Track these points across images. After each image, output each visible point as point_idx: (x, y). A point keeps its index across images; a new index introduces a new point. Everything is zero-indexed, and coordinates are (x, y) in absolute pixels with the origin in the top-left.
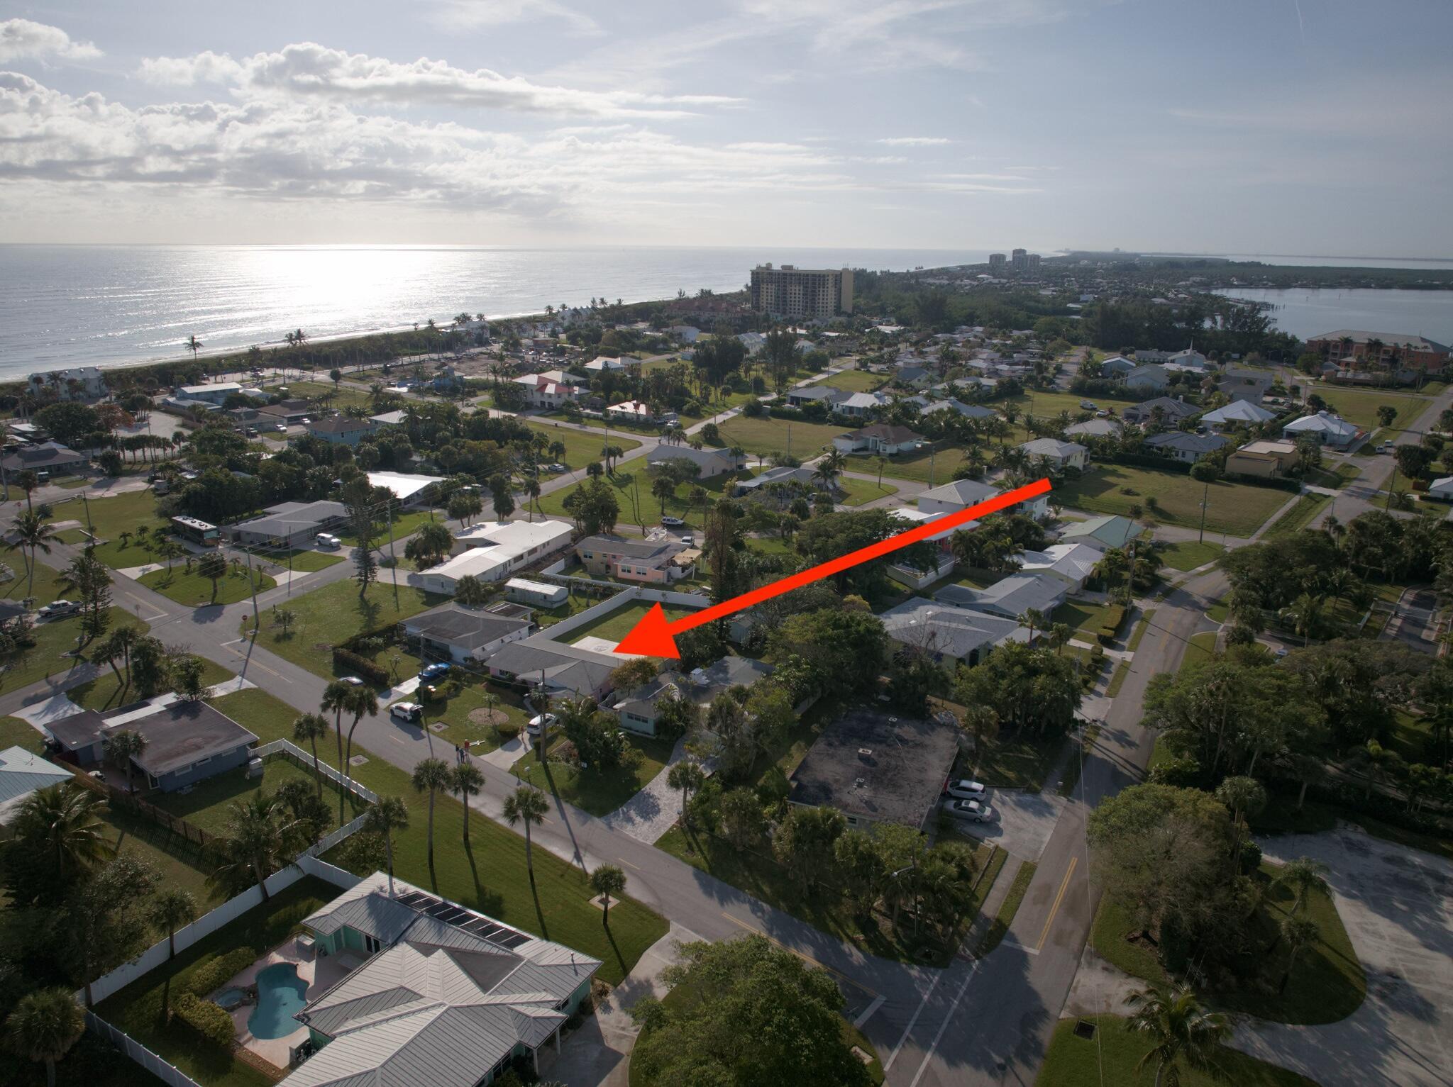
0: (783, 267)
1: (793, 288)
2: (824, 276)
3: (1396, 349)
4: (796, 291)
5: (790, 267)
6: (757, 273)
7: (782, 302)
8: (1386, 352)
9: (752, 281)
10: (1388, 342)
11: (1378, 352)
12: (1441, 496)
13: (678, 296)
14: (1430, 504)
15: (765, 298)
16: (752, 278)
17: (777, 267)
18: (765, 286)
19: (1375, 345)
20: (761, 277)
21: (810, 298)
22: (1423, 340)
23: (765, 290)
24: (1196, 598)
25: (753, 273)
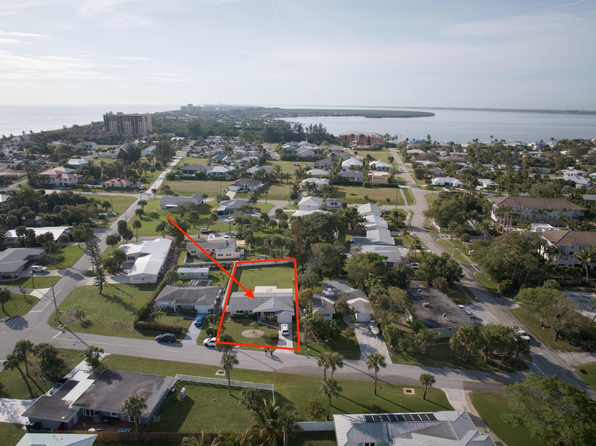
0: (117, 113)
1: (126, 122)
2: (141, 117)
3: (369, 137)
4: (127, 124)
5: (121, 113)
6: (107, 116)
7: (121, 128)
8: (366, 138)
9: (104, 120)
10: (366, 135)
11: (363, 138)
12: (438, 184)
13: (63, 128)
14: (437, 187)
15: (112, 127)
16: (104, 118)
17: (115, 113)
18: (111, 122)
19: (362, 136)
20: (108, 118)
21: (135, 126)
22: (376, 134)
23: (111, 124)
24: (421, 228)
25: (104, 116)
